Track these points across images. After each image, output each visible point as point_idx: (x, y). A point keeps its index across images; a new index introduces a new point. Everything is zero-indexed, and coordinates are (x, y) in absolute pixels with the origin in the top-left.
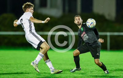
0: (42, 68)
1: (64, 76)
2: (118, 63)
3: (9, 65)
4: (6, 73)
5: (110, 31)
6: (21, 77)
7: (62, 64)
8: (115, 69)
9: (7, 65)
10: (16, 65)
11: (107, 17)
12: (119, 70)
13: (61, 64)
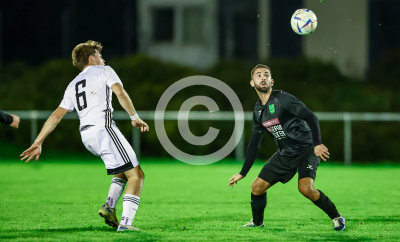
0: (160, 215)
1: (222, 238)
2: (374, 200)
3: (68, 206)
4: (60, 227)
5: (351, 110)
6: (101, 239)
7: (216, 203)
8: (365, 217)
9: (62, 206)
10: (86, 206)
11: (344, 70)
12: (377, 220)
13: (213, 203)
